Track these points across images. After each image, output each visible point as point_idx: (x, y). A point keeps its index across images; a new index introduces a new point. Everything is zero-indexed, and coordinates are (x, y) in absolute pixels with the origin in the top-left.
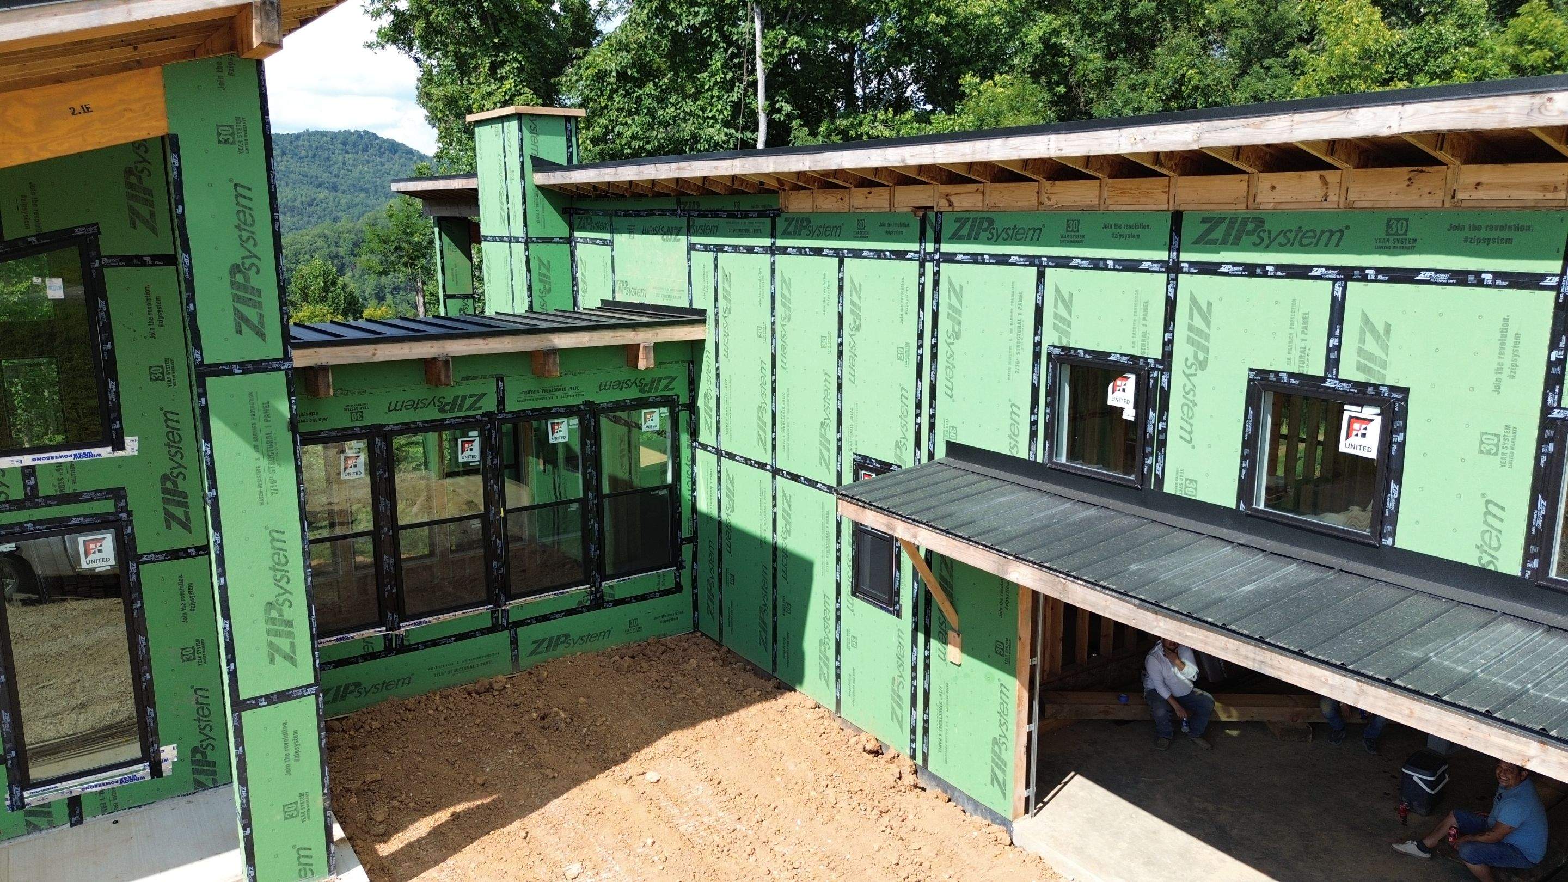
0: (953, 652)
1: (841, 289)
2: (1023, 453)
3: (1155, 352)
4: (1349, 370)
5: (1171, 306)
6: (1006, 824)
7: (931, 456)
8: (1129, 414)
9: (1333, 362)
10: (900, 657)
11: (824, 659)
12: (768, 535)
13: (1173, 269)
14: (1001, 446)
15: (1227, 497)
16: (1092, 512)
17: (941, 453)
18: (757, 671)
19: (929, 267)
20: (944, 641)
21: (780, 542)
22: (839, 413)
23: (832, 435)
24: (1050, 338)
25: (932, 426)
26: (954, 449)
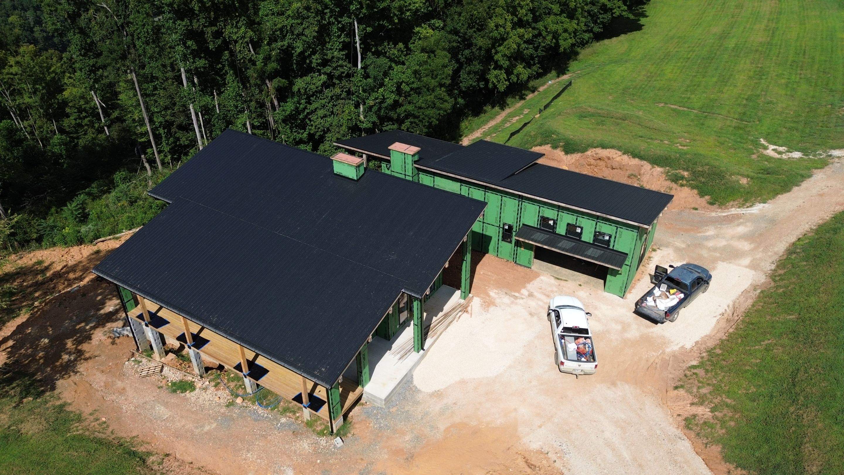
0: (522, 249)
1: (502, 200)
2: (536, 226)
3: (556, 219)
4: (578, 224)
5: (558, 215)
6: (530, 268)
7: (519, 225)
8: (552, 224)
9: (576, 223)
10: (511, 249)
11: (494, 249)
12: (481, 232)
13: (558, 211)
14: (533, 225)
15: (564, 234)
16: (548, 236)
17: (521, 225)
18: (478, 251)
19: (520, 202)
20: (521, 247)
21: (484, 233)
22: (500, 217)
23: (498, 219)
24: (541, 214)
25: (520, 221)
26: (523, 224)
